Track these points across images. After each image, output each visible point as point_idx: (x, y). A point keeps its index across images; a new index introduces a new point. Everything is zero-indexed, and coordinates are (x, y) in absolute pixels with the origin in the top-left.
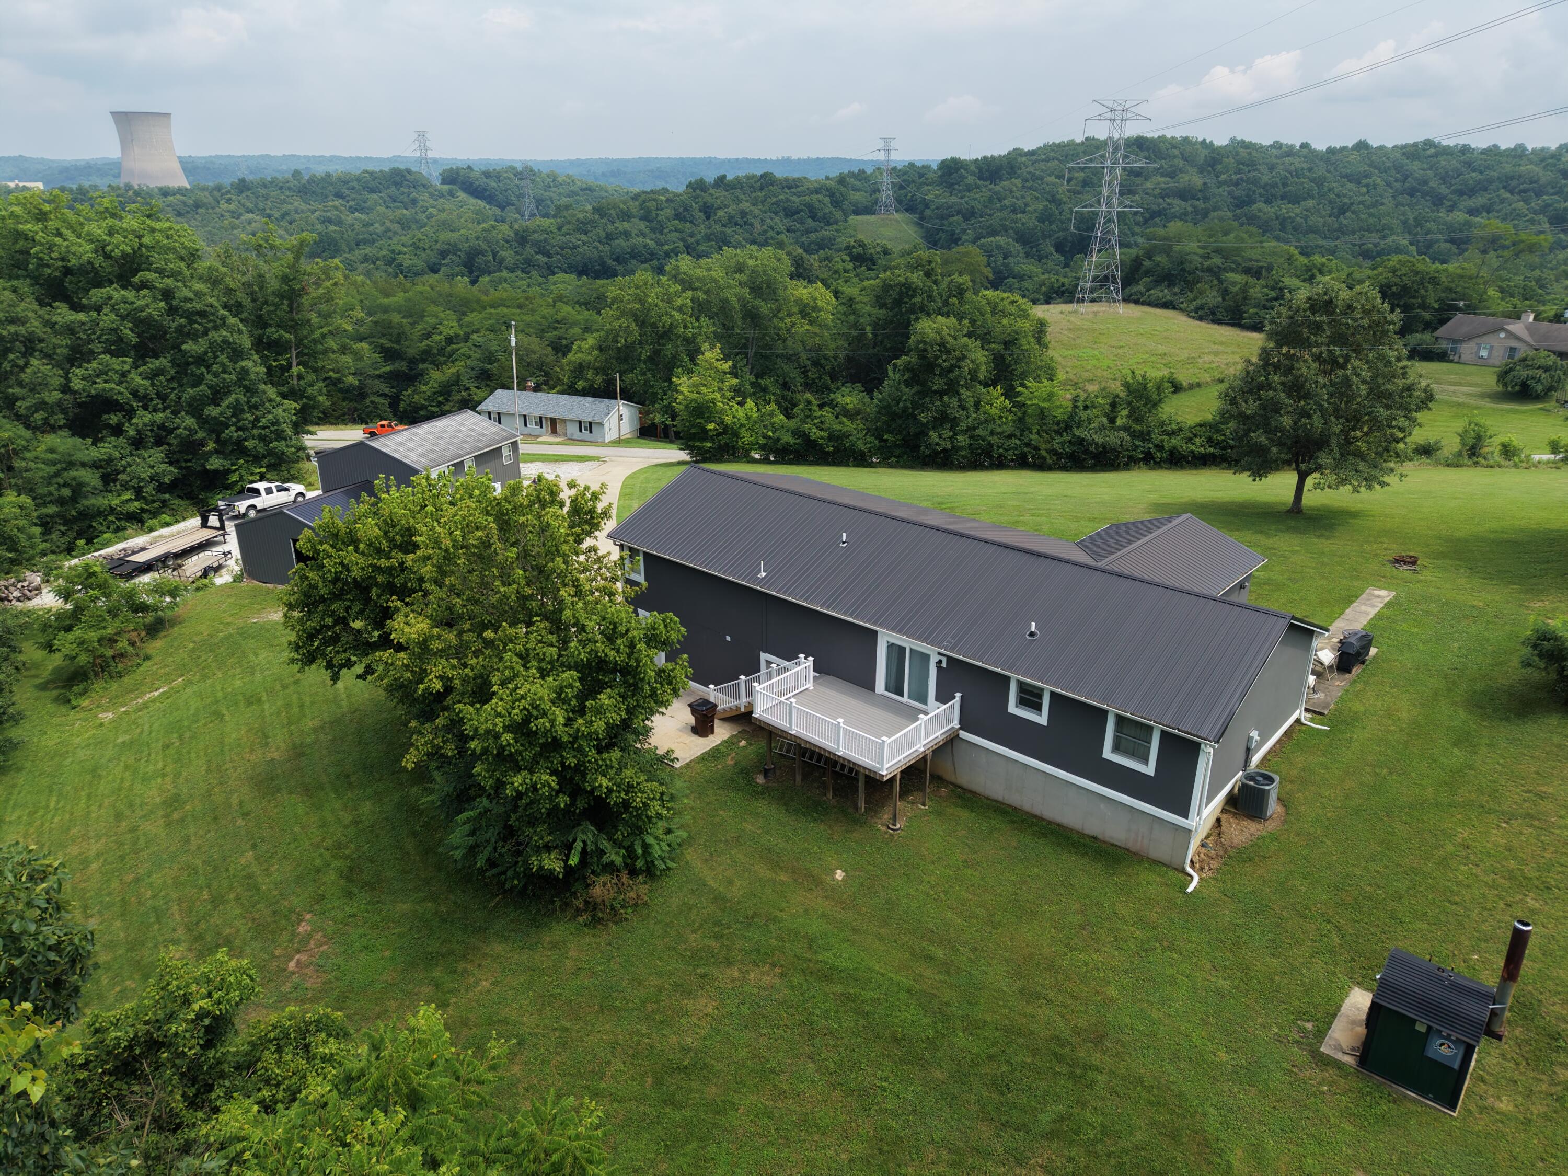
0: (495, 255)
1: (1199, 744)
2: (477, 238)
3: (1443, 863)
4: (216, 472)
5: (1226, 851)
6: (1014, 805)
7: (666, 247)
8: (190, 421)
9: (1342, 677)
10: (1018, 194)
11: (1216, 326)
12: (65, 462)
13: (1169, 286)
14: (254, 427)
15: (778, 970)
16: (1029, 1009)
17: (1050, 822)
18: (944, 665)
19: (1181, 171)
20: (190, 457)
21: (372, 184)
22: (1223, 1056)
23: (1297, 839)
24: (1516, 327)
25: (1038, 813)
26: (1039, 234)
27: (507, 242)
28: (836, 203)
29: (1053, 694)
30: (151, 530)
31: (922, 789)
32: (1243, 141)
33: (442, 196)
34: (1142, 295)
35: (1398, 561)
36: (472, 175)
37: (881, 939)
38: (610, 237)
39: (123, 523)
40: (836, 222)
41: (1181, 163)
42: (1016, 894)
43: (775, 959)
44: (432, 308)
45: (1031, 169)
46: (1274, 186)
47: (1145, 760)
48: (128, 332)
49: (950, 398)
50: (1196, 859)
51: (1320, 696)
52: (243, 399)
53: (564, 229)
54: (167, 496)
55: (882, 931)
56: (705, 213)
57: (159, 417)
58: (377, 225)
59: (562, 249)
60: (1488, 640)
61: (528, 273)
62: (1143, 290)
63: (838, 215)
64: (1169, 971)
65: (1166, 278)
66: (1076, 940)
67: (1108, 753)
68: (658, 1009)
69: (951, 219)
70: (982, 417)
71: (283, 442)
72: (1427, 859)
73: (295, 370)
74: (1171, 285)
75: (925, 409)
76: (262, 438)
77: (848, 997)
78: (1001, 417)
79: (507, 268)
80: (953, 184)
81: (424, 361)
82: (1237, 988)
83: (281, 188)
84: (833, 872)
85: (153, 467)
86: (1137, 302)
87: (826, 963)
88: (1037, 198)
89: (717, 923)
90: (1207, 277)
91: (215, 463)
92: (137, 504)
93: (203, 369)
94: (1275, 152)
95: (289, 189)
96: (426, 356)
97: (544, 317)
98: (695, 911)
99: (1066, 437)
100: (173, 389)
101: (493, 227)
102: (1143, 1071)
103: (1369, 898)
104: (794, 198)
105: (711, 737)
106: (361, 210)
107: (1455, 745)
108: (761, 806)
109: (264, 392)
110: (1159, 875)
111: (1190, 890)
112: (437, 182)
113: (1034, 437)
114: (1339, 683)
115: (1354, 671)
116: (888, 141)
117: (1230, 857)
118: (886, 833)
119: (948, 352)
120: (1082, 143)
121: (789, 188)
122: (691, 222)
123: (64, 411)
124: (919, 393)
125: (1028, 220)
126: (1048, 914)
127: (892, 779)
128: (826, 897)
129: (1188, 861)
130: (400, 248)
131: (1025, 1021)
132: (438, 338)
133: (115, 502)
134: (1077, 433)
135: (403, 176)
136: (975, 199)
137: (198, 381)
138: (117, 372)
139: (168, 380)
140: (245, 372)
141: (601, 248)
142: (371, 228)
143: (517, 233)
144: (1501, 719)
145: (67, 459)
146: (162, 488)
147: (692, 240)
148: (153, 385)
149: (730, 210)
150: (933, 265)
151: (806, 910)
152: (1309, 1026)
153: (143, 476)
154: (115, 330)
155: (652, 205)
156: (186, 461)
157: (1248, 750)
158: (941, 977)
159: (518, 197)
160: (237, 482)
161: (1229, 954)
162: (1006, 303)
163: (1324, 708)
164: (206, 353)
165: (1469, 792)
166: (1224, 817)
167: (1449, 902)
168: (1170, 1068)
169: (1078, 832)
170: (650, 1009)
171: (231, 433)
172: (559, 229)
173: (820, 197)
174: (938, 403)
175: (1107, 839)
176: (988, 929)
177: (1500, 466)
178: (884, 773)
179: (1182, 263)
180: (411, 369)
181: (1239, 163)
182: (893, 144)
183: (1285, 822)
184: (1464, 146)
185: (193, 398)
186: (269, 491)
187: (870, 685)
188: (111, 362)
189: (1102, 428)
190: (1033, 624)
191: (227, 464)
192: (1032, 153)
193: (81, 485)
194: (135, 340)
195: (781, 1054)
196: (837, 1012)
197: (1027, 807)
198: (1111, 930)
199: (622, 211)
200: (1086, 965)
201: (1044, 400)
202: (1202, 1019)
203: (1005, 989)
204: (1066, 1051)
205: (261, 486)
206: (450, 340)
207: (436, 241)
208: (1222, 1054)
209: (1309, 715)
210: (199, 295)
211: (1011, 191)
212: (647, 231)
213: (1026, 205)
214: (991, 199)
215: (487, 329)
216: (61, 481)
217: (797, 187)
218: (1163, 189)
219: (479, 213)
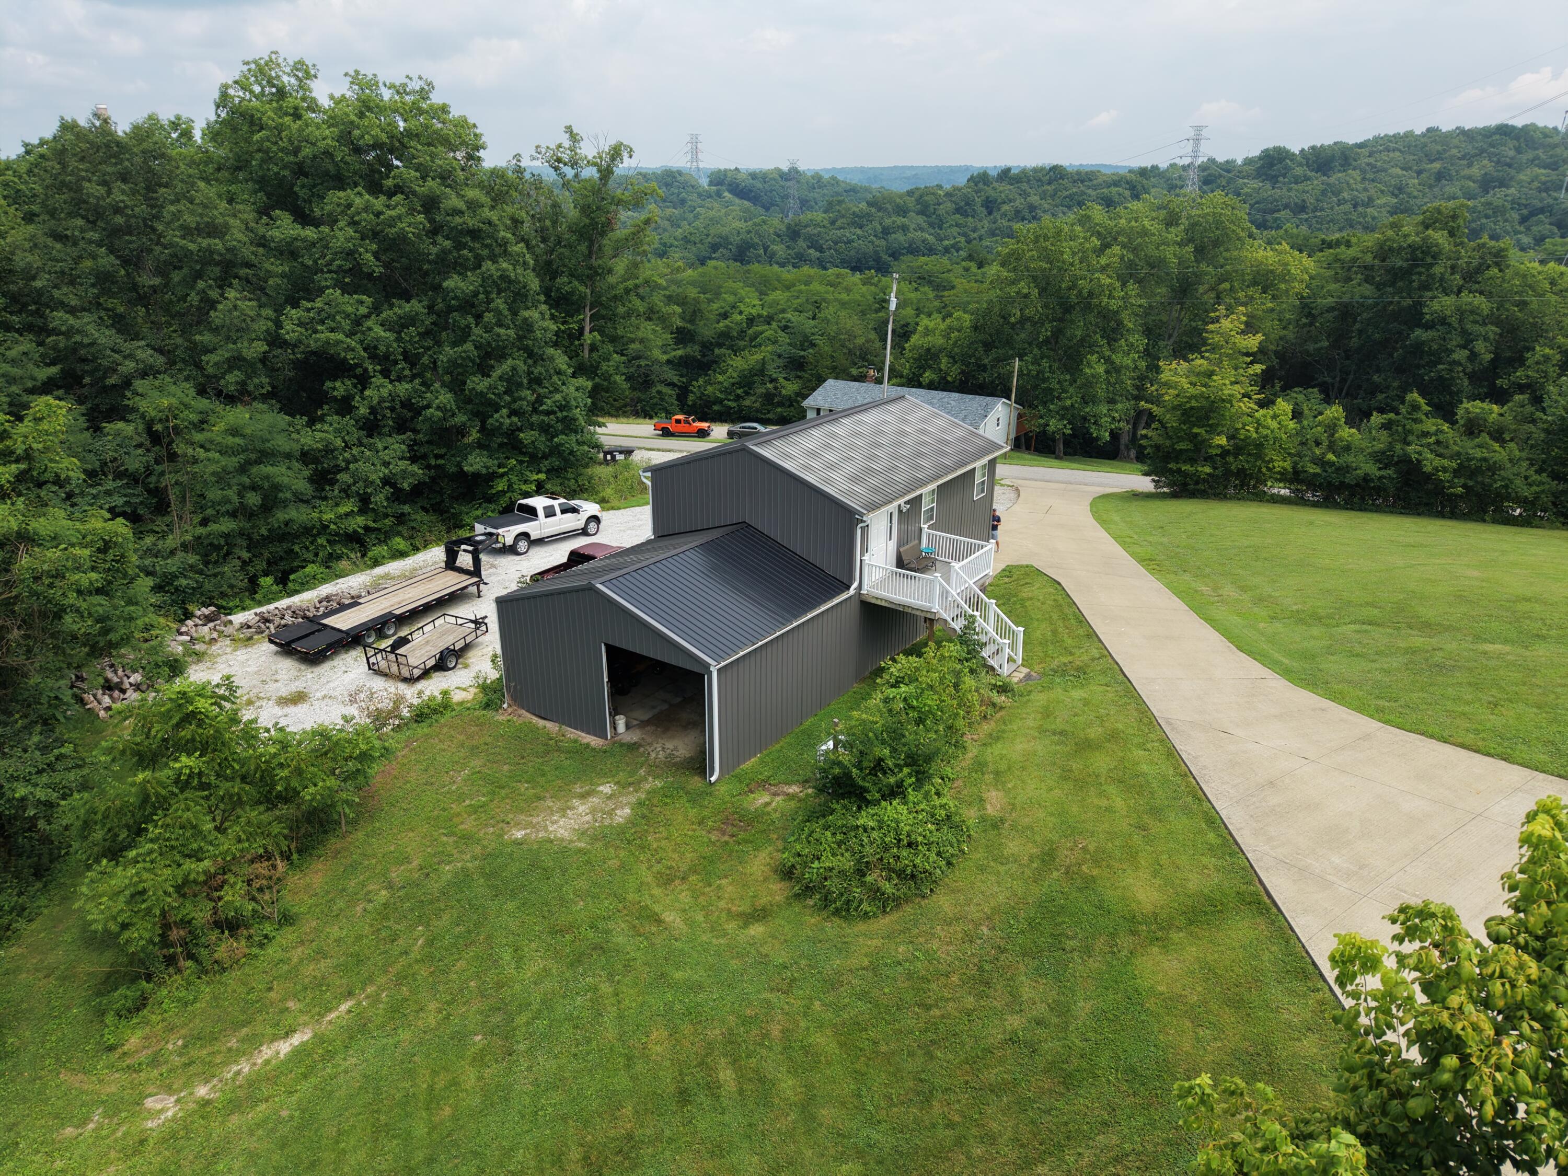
0: (766, 249)
2: (748, 233)
4: (476, 475)
7: (946, 243)
8: (445, 398)
10: (1358, 187)
12: (254, 450)
14: (535, 410)
20: (443, 451)
27: (779, 236)
30: (376, 563)
33: (710, 196)
36: (738, 176)
38: (886, 231)
39: (339, 549)
44: (730, 284)
45: (1372, 160)
48: (369, 257)
52: (522, 367)
53: (839, 223)
54: (407, 508)
56: (987, 208)
57: (403, 388)
59: (836, 243)
69: (1277, 215)
71: (573, 437)
73: (588, 337)
76: (545, 429)
79: (777, 263)
80: (1276, 177)
81: (720, 345)
85: (386, 464)
88: (1382, 192)
91: (476, 463)
92: (360, 520)
93: (470, 319)
96: (725, 339)
100: (429, 349)
101: (764, 222)
104: (1090, 191)
109: (552, 359)
112: (704, 182)
116: (1197, 129)
121: (1082, 182)
122: (973, 217)
123: (272, 371)
130: (672, 241)
132: (739, 317)
133: (328, 516)
135: (674, 177)
136: (1305, 192)
137: (464, 335)
138: (348, 316)
139: (419, 334)
140: (527, 327)
141: (877, 242)
143: (788, 227)
145: (259, 446)
146: (398, 496)
147: (975, 235)
148: (399, 340)
149: (1017, 203)
153: (373, 477)
154: (350, 254)
155: (929, 199)
156: (437, 457)
159: (782, 198)
160: (504, 492)
164: (476, 294)
171: (502, 418)
172: (833, 223)
173: (1118, 189)
180: (704, 356)
182: (1205, 133)
185: (453, 363)
186: (549, 512)
188: (341, 299)
191: (492, 463)
192: (1358, 147)
193: (277, 488)
194: (378, 270)
199: (898, 206)
205: (539, 502)
206: (751, 321)
207: (708, 235)
210: (473, 206)
211: (1349, 184)
212: (925, 225)
213: (1371, 199)
214: (1324, 192)
215: (796, 310)
216: (246, 480)
217: (1091, 180)
218: (1544, 183)
219: (746, 210)
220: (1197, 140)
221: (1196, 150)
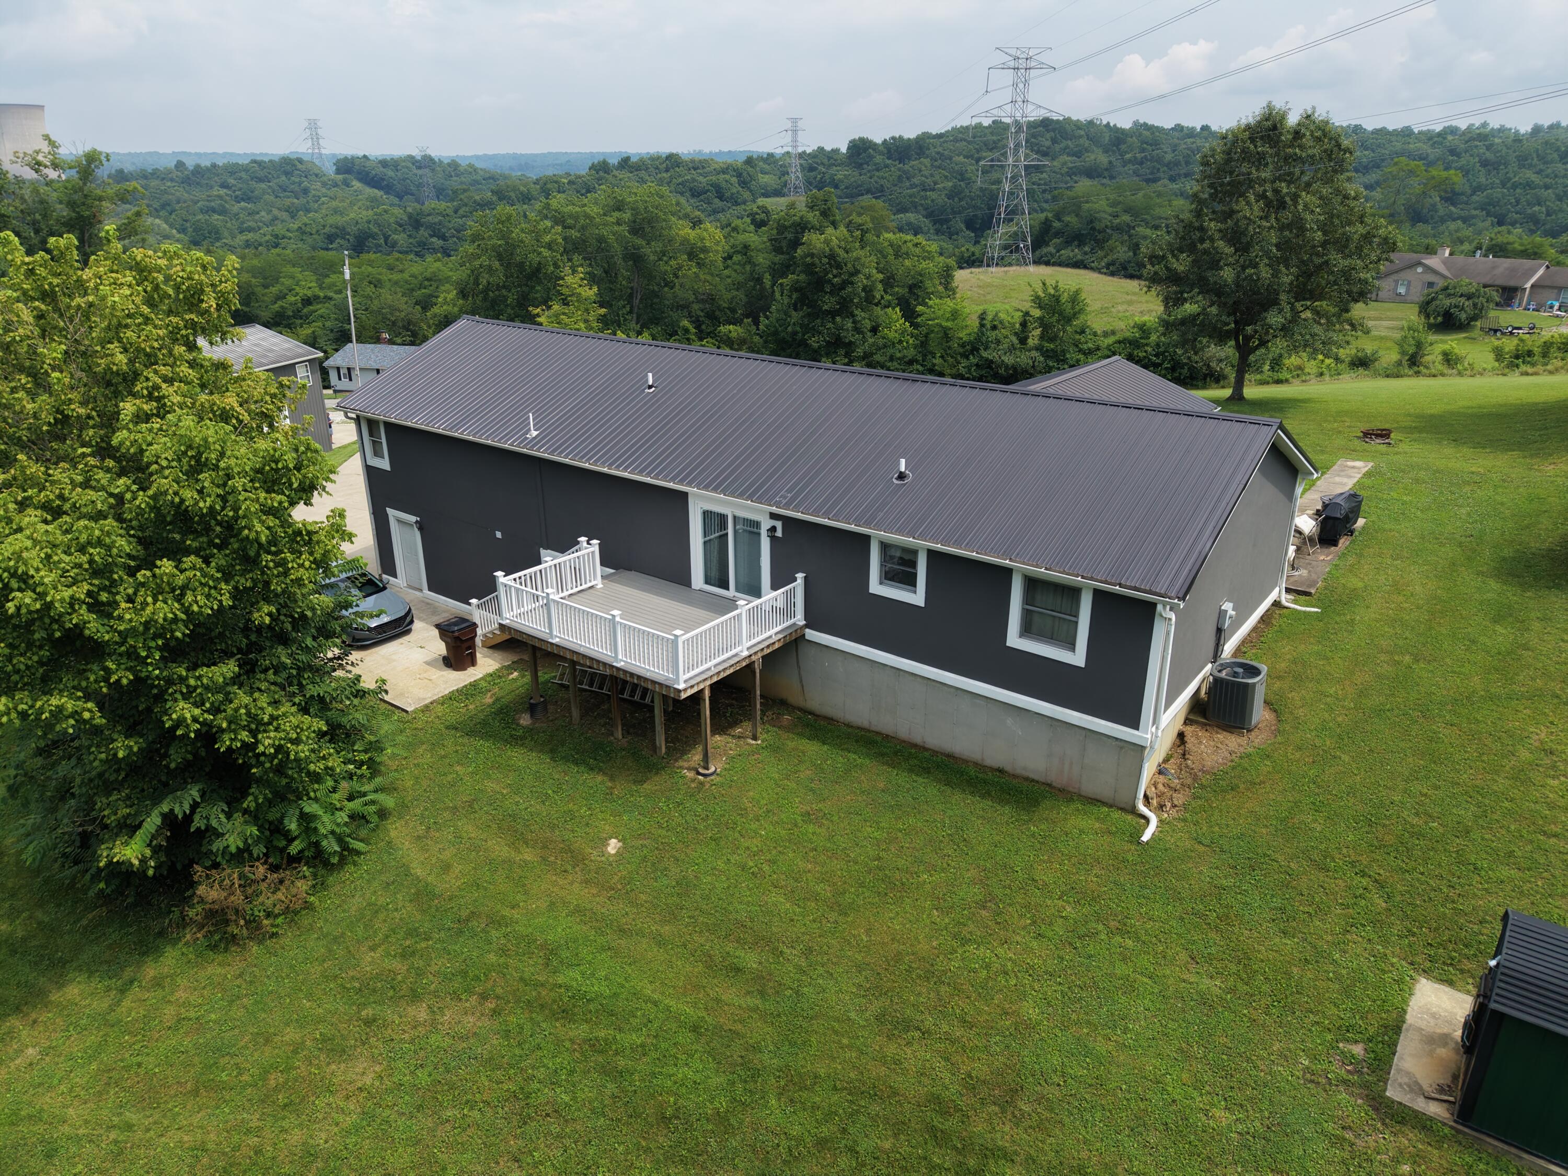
0: (386, 239)
1: (1153, 605)
2: (369, 222)
3: (1520, 776)
5: (1195, 778)
6: (884, 732)
9: (1326, 551)
10: (926, 173)
11: (1128, 281)
13: (1079, 246)
15: (491, 1005)
16: (891, 1049)
17: (935, 753)
18: (779, 533)
19: (1087, 151)
21: (261, 174)
22: (1222, 1117)
23: (1298, 755)
24: (1433, 262)
25: (918, 740)
26: (949, 210)
27: (401, 226)
28: (744, 184)
29: (931, 553)
31: (750, 717)
32: (1145, 124)
33: (336, 185)
34: (1052, 255)
35: (1367, 435)
36: (367, 164)
37: (660, 941)
40: (744, 203)
41: (1087, 143)
42: (879, 859)
43: (489, 985)
44: (289, 269)
45: (940, 150)
46: (1177, 164)
47: (1071, 645)
49: (843, 319)
50: (1152, 792)
51: (1303, 572)
53: (461, 212)
55: (666, 929)
58: (263, 213)
60: (1502, 504)
61: (422, 256)
62: (1054, 251)
63: (746, 195)
64: (1121, 969)
65: (1076, 239)
66: (971, 927)
67: (1014, 639)
68: (286, 1083)
70: (881, 342)
72: (1497, 773)
74: (1081, 244)
75: (816, 332)
77: (594, 1045)
78: (900, 342)
79: (399, 251)
80: (861, 164)
82: (1232, 991)
83: (163, 179)
84: (605, 842)
86: (1047, 263)
87: (568, 988)
88: (946, 177)
89: (412, 932)
90: (1116, 236)
94: (1176, 134)
95: (172, 180)
97: (412, 276)
98: (381, 916)
99: (973, 360)
101: (386, 211)
102: (1084, 1154)
103: (1420, 835)
104: (701, 179)
105: (471, 670)
106: (248, 199)
107: (1495, 621)
108: (518, 757)
110: (1098, 819)
111: (1146, 837)
112: (330, 172)
113: (938, 361)
114: (1324, 557)
115: (1341, 541)
116: (795, 121)
117: (1203, 787)
118: (693, 780)
119: (839, 266)
120: (990, 126)
121: (695, 169)
124: (809, 315)
125: (938, 198)
126: (928, 887)
127: (696, 698)
128: (587, 882)
129: (1141, 795)
130: (285, 233)
131: (883, 1071)
132: (293, 299)
134: (985, 354)
135: (294, 165)
136: (883, 178)
142: (257, 217)
143: (410, 216)
144: (1549, 588)
150: (829, 204)
151: (552, 904)
152: (1358, 1050)
155: (552, 185)
157: (1219, 631)
158: (751, 1001)
159: (417, 186)
161: (1212, 935)
162: (910, 245)
163: (1310, 586)
165: (1533, 679)
166: (1189, 730)
167: (1545, 833)
168: (1131, 1146)
169: (976, 764)
170: (273, 1083)
172: (456, 212)
173: (727, 177)
174: (830, 325)
175: (1019, 771)
176: (833, 916)
177: (1443, 375)
178: (681, 686)
179: (1092, 222)
181: (1143, 142)
182: (800, 124)
183: (1277, 732)
184: (1356, 126)
187: (685, 581)
189: (1012, 348)
190: (903, 461)
192: (940, 136)
195: (468, 1156)
196: (571, 1072)
197: (903, 733)
198: (1027, 906)
199: (521, 193)
200: (988, 967)
201: (948, 320)
202: (1181, 1050)
203: (853, 1015)
204: (951, 1124)
206: (307, 301)
207: (324, 226)
208: (1218, 1113)
209: (1289, 597)
211: (920, 171)
213: (935, 183)
214: (900, 177)
217: (703, 167)
218: (1071, 168)
219: (373, 200)
220: (795, 132)
221: (795, 140)
